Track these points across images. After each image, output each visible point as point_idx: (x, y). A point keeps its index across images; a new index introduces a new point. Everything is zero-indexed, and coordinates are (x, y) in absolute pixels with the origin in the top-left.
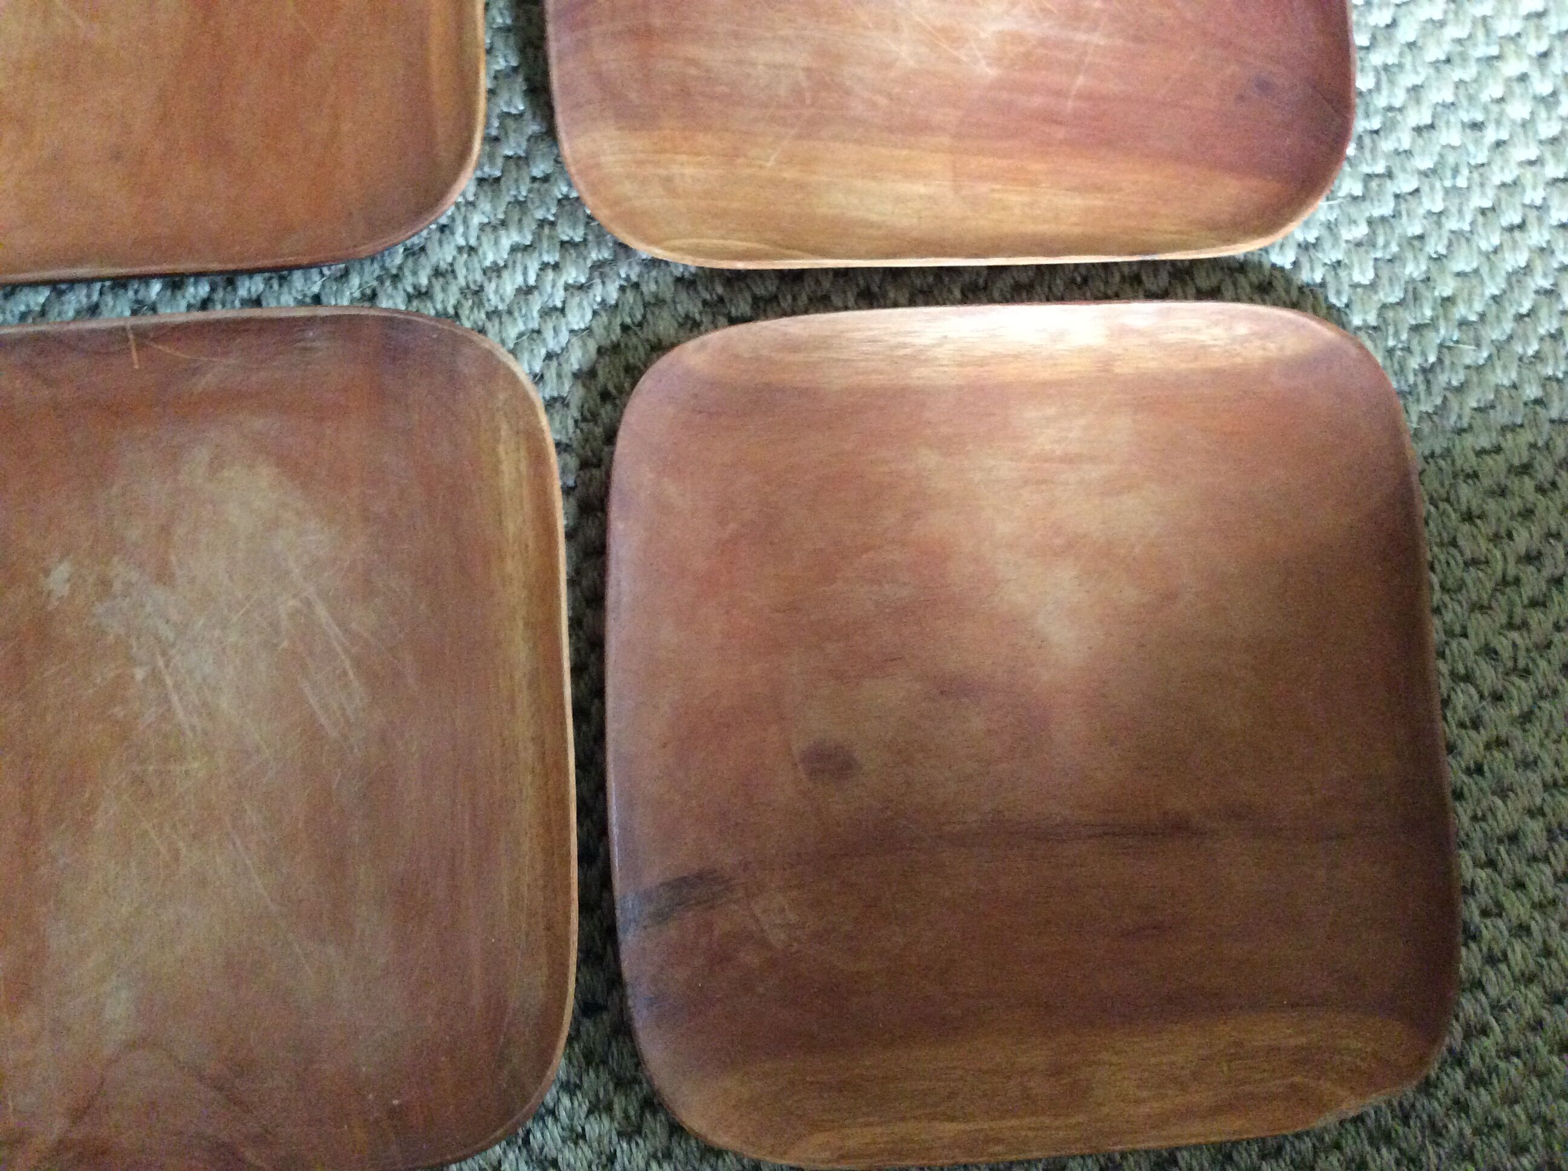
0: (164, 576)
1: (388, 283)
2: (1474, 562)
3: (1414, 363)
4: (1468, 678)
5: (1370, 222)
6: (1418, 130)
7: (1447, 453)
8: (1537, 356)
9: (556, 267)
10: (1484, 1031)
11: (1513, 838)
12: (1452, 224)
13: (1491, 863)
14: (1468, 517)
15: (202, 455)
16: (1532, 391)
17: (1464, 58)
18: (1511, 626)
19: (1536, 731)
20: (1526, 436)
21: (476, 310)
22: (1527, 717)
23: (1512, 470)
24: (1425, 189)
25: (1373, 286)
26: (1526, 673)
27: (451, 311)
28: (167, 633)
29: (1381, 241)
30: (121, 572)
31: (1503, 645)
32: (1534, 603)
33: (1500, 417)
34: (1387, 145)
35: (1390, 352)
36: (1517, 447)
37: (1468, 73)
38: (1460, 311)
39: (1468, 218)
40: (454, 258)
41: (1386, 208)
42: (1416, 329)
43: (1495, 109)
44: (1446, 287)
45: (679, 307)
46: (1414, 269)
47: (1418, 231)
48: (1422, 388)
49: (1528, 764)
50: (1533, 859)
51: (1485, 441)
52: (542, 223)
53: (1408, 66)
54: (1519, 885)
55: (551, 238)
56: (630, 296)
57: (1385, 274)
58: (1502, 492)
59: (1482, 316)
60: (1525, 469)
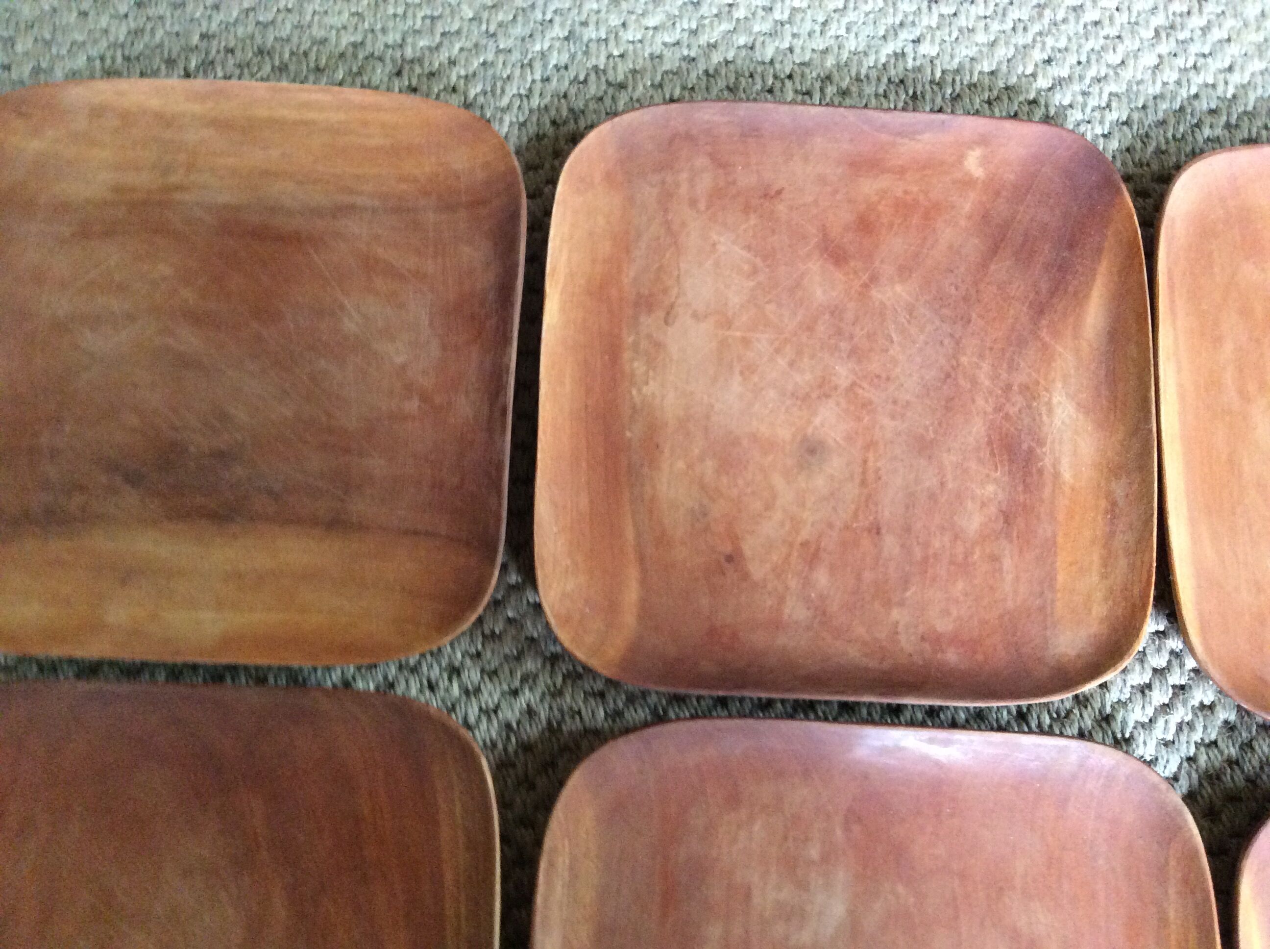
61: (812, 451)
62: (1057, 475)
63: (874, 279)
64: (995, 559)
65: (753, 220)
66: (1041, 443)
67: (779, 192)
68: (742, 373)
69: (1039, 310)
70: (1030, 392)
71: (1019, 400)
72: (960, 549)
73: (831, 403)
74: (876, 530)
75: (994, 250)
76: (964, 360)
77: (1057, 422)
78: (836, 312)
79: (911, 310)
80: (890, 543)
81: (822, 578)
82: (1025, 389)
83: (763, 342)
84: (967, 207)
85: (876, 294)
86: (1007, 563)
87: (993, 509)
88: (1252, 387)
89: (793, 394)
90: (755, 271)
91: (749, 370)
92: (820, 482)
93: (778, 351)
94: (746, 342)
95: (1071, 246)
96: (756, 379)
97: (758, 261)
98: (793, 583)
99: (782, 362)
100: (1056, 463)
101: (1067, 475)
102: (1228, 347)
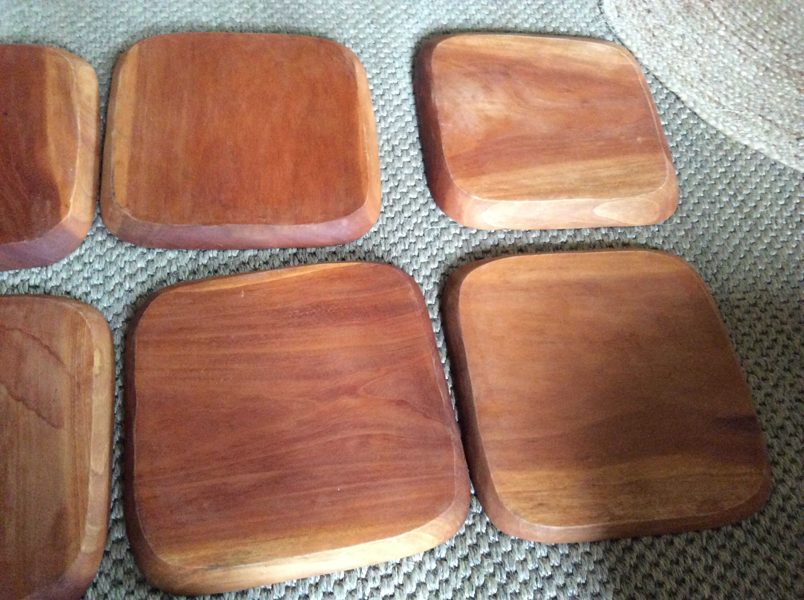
2: (744, 334)
3: (709, 272)
4: (752, 373)
5: (685, 230)
6: (694, 204)
7: (727, 299)
8: (750, 270)
10: (790, 498)
11: (782, 428)
12: (712, 231)
13: (776, 437)
14: (740, 320)
16: (751, 281)
17: (704, 184)
18: (762, 355)
19: (781, 390)
20: (752, 294)
22: (776, 386)
23: (750, 305)
24: (701, 221)
25: (691, 249)
26: (772, 371)
29: (690, 236)
31: (762, 361)
32: (768, 348)
33: (742, 288)
34: (685, 208)
35: (701, 269)
36: (751, 298)
37: (707, 188)
38: (721, 256)
39: (717, 229)
41: (689, 226)
42: (708, 262)
43: (717, 198)
44: (715, 249)
46: (702, 244)
47: (701, 233)
48: (714, 279)
49: (781, 402)
50: (791, 435)
51: (739, 296)
53: (687, 185)
54: (789, 445)
57: (693, 245)
58: (749, 312)
59: (729, 258)
60: (755, 305)
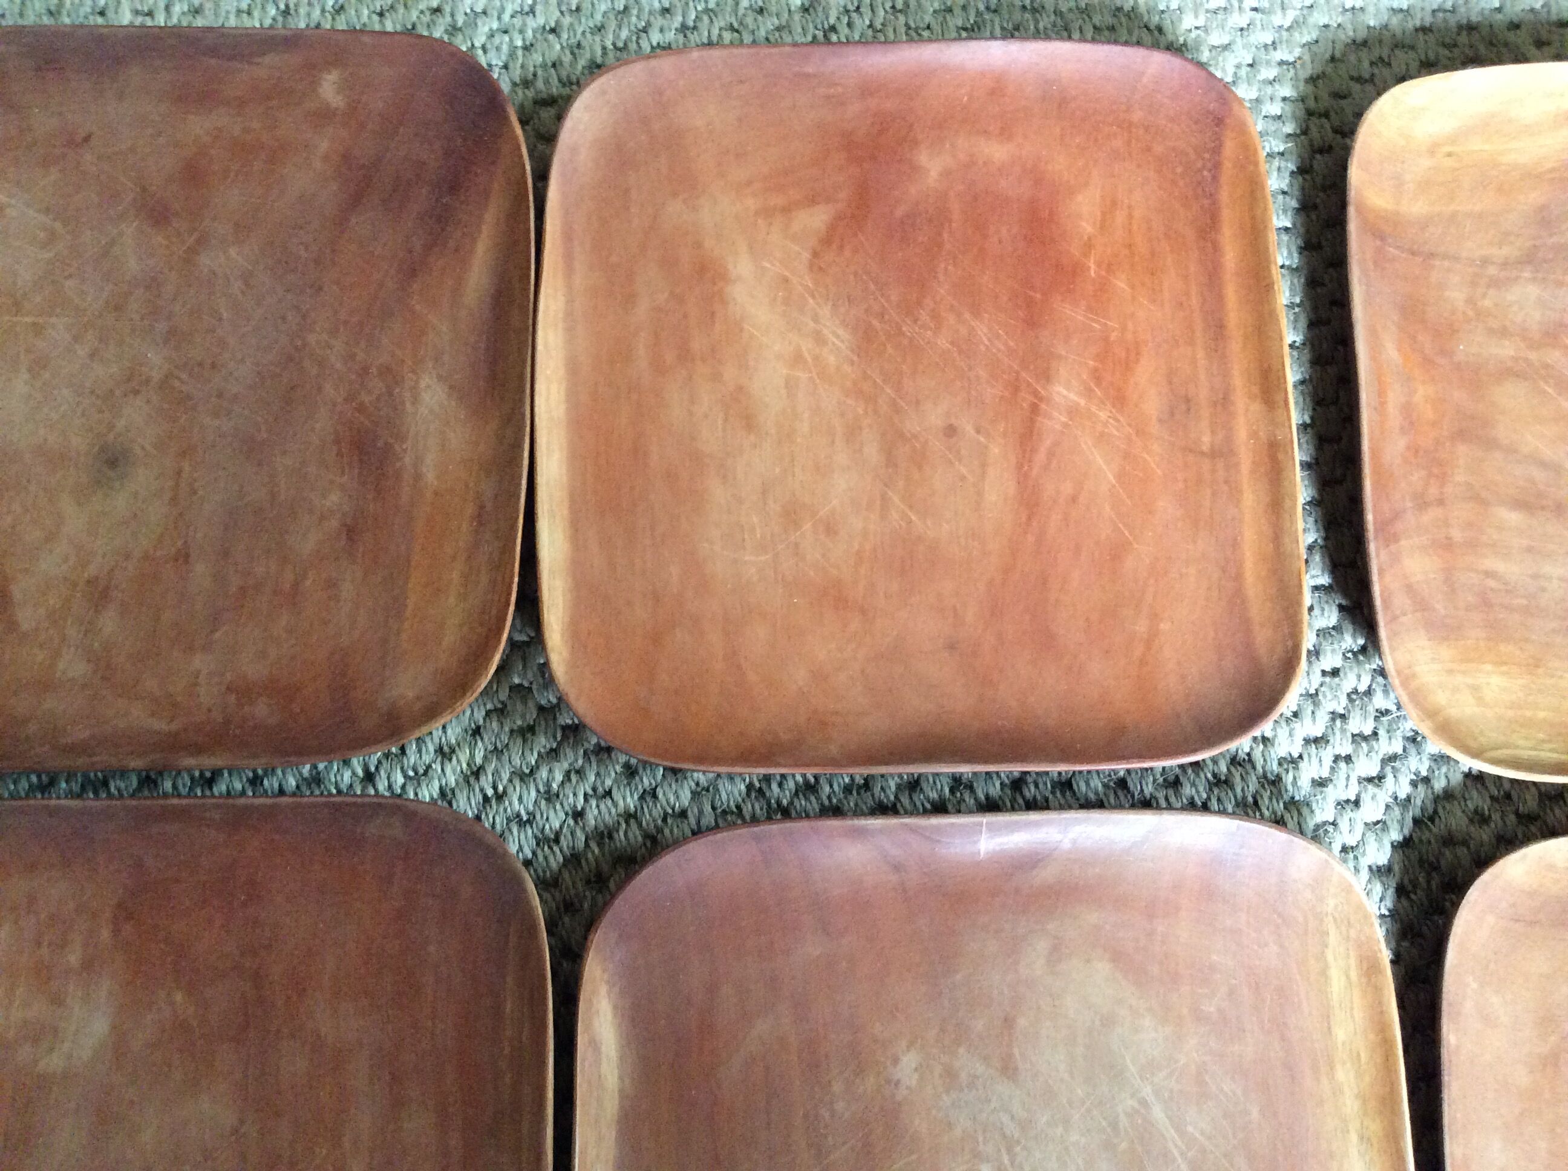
0: (1008, 1069)
1: (1190, 771)
9: (1348, 759)
15: (1042, 945)
21: (1274, 801)
27: (1250, 799)
28: (1012, 1129)
30: (967, 1063)
40: (1252, 748)
45: (1469, 802)
52: (1334, 716)
55: (1343, 731)
56: (1421, 788)
61: (113, 463)
62: (418, 477)
63: (203, 241)
64: (332, 584)
65: (54, 174)
66: (402, 438)
67: (87, 139)
68: (30, 370)
69: (411, 271)
70: (391, 375)
71: (377, 385)
72: (289, 576)
73: (139, 401)
74: (183, 557)
75: (355, 200)
76: (312, 339)
77: (423, 411)
78: (153, 284)
79: (247, 278)
80: (201, 570)
81: (109, 622)
82: (386, 371)
83: (59, 329)
84: (324, 145)
85: (206, 261)
86: (347, 590)
87: (334, 523)
88: (670, 357)
89: (92, 392)
90: (52, 237)
91: (39, 364)
92: (121, 502)
93: (76, 339)
94: (38, 329)
95: (454, 188)
96: (47, 375)
97: (58, 225)
98: (72, 632)
99: (82, 351)
100: (418, 460)
101: (430, 476)
102: (642, 310)
